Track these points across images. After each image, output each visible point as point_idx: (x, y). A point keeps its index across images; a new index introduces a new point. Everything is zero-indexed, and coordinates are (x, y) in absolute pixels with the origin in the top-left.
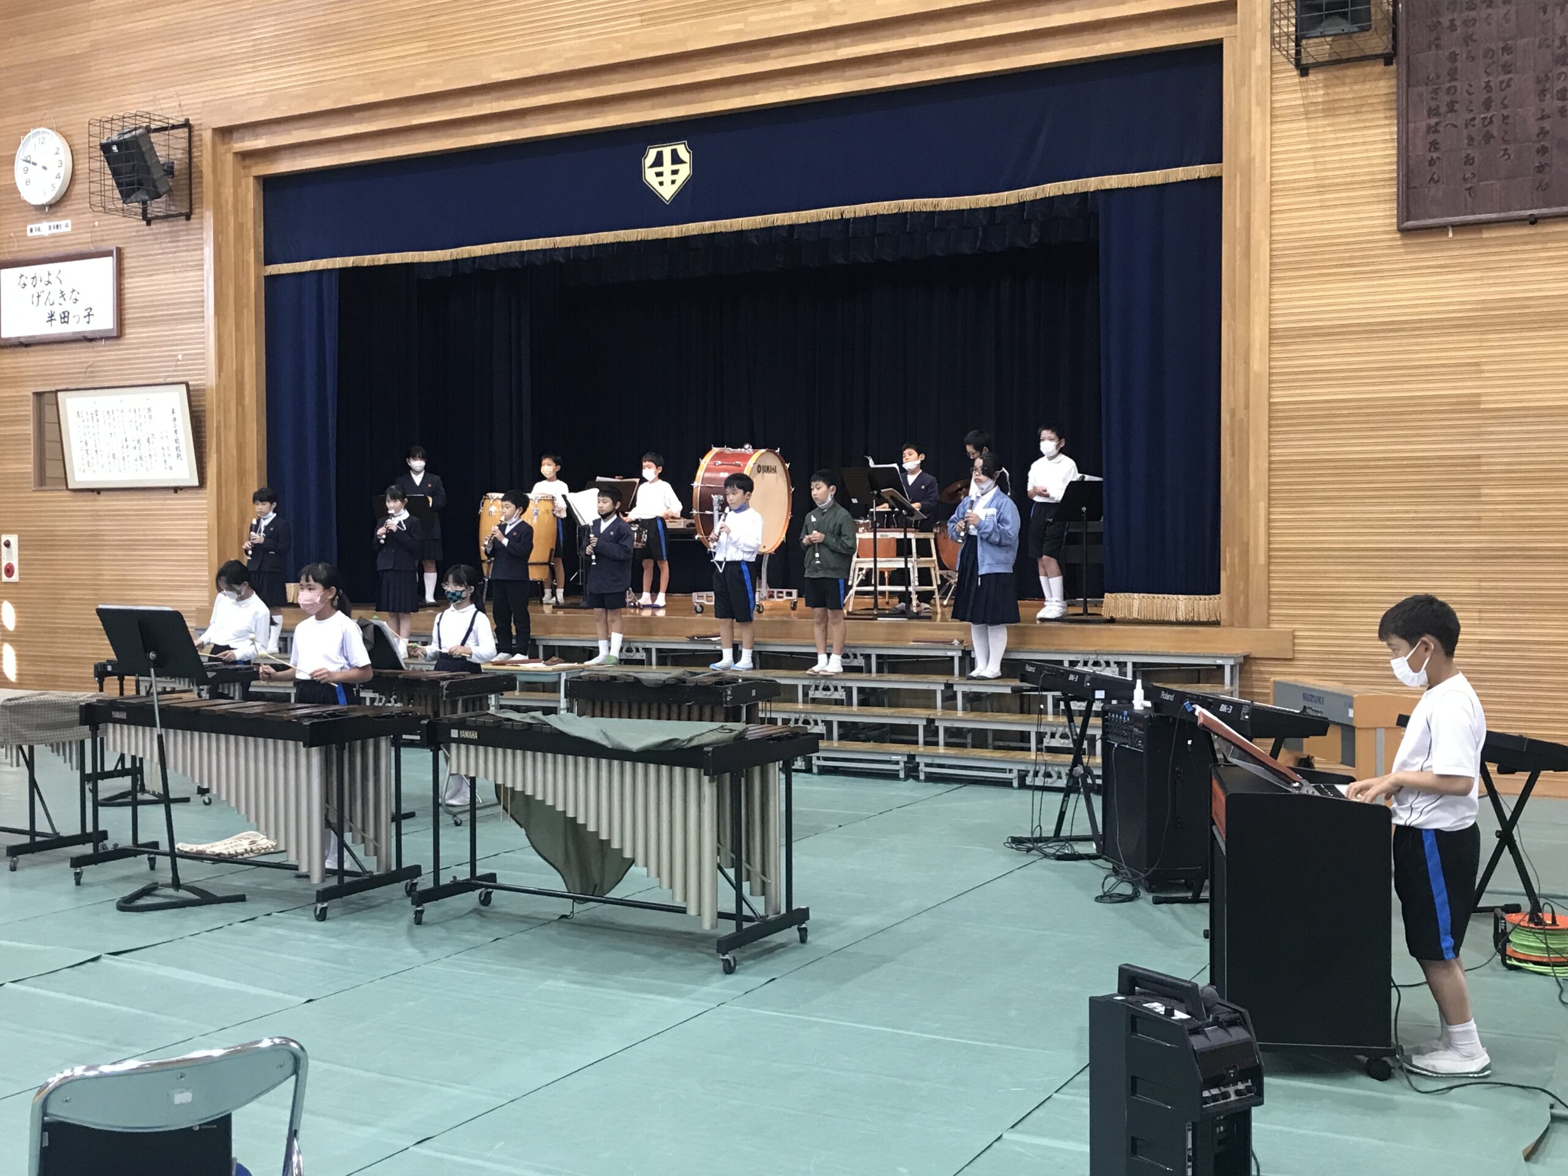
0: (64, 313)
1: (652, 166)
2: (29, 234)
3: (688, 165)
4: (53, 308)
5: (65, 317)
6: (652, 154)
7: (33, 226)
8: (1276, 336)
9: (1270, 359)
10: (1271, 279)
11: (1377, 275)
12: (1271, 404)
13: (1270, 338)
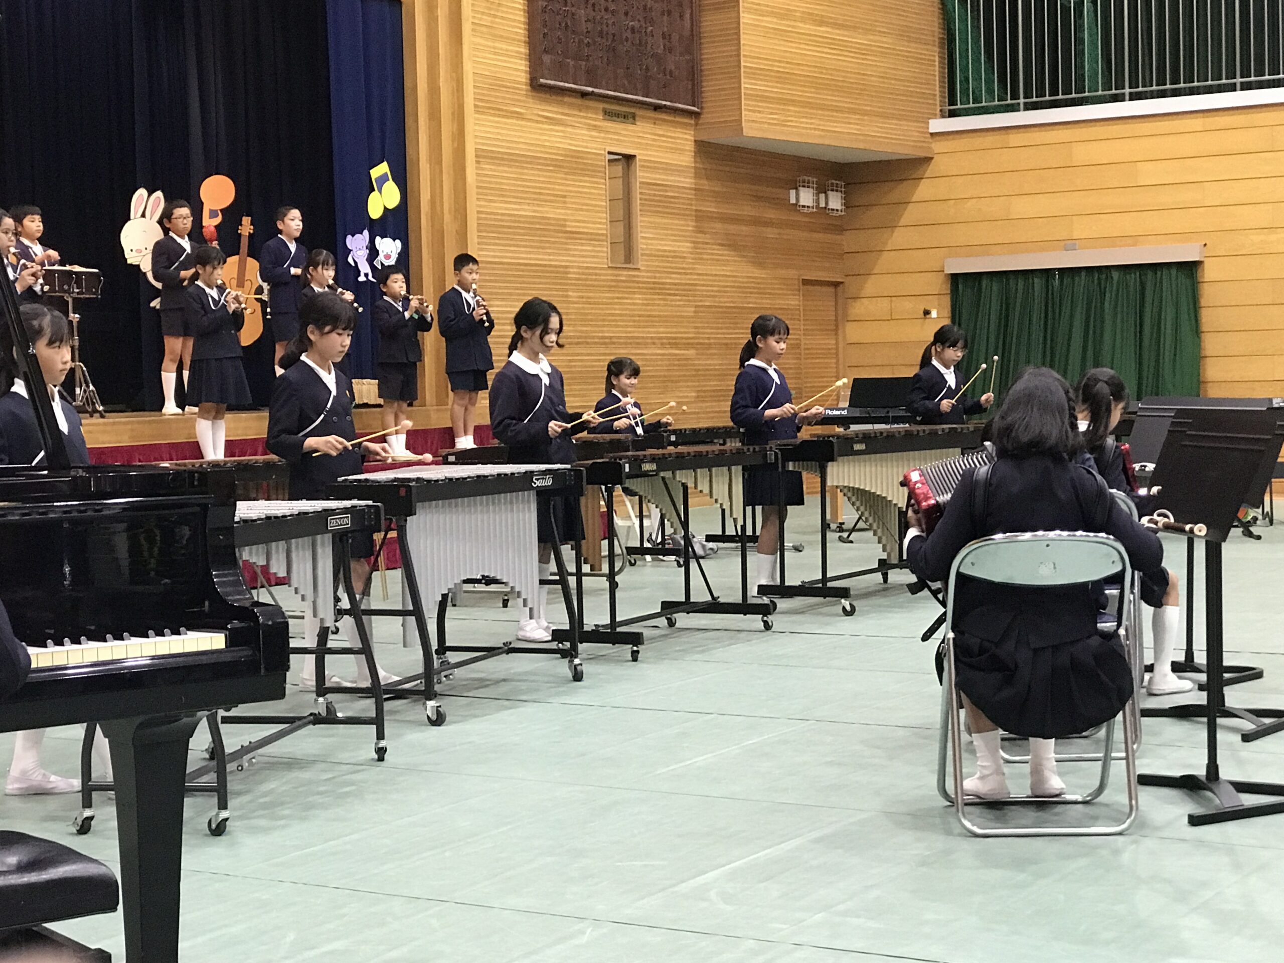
8: (480, 155)
9: (478, 175)
10: (476, 106)
11: (519, 116)
12: (478, 212)
13: (477, 156)
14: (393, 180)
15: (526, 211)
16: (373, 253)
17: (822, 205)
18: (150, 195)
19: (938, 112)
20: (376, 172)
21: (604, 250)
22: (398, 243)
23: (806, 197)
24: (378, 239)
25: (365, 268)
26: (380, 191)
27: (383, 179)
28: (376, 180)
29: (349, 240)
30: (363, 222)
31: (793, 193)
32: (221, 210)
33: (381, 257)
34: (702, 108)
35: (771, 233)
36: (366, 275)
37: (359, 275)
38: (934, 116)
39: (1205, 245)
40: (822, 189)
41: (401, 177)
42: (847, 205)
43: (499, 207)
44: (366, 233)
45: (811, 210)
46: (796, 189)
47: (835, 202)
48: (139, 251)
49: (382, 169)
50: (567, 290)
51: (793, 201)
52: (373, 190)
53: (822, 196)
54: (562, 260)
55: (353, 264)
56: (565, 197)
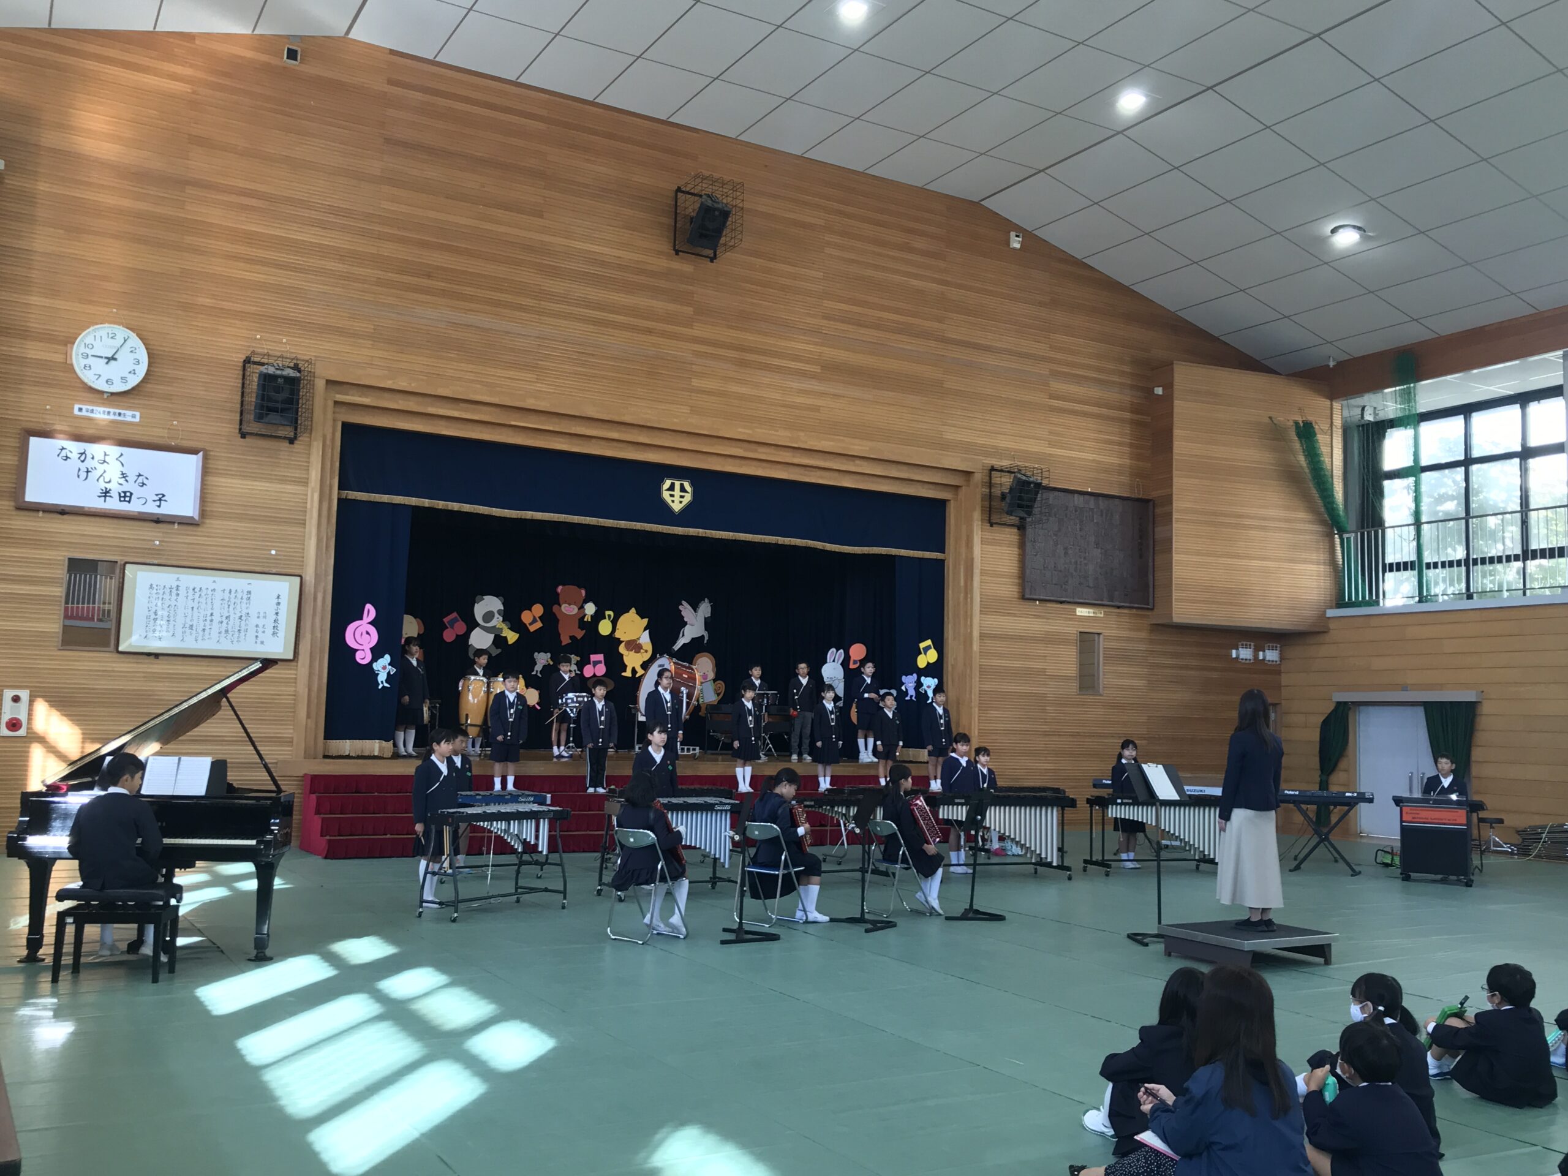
0: (125, 492)
1: (668, 490)
2: (76, 412)
3: (690, 495)
4: (108, 486)
5: (125, 497)
6: (668, 483)
7: (84, 407)
8: (982, 636)
9: (980, 646)
10: (981, 611)
11: (1014, 615)
12: (980, 665)
13: (980, 636)
14: (935, 648)
15: (1017, 664)
16: (919, 684)
17: (1261, 657)
18: (837, 651)
19: (1334, 605)
20: (922, 645)
21: (1074, 686)
22: (936, 680)
23: (1245, 653)
24: (923, 678)
25: (912, 692)
26: (925, 654)
27: (927, 649)
28: (923, 648)
29: (904, 678)
30: (914, 669)
31: (1234, 652)
32: (860, 661)
33: (925, 687)
34: (1154, 606)
35: (1215, 675)
36: (911, 696)
37: (907, 696)
38: (1331, 608)
39: (1483, 692)
40: (1257, 650)
41: (939, 647)
42: (1282, 658)
43: (996, 662)
44: (915, 675)
45: (1248, 661)
46: (1237, 649)
47: (1271, 655)
48: (831, 678)
49: (929, 642)
50: (1045, 706)
51: (1234, 656)
52: (920, 653)
53: (1261, 653)
54: (1041, 690)
55: (904, 690)
56: (1046, 656)
